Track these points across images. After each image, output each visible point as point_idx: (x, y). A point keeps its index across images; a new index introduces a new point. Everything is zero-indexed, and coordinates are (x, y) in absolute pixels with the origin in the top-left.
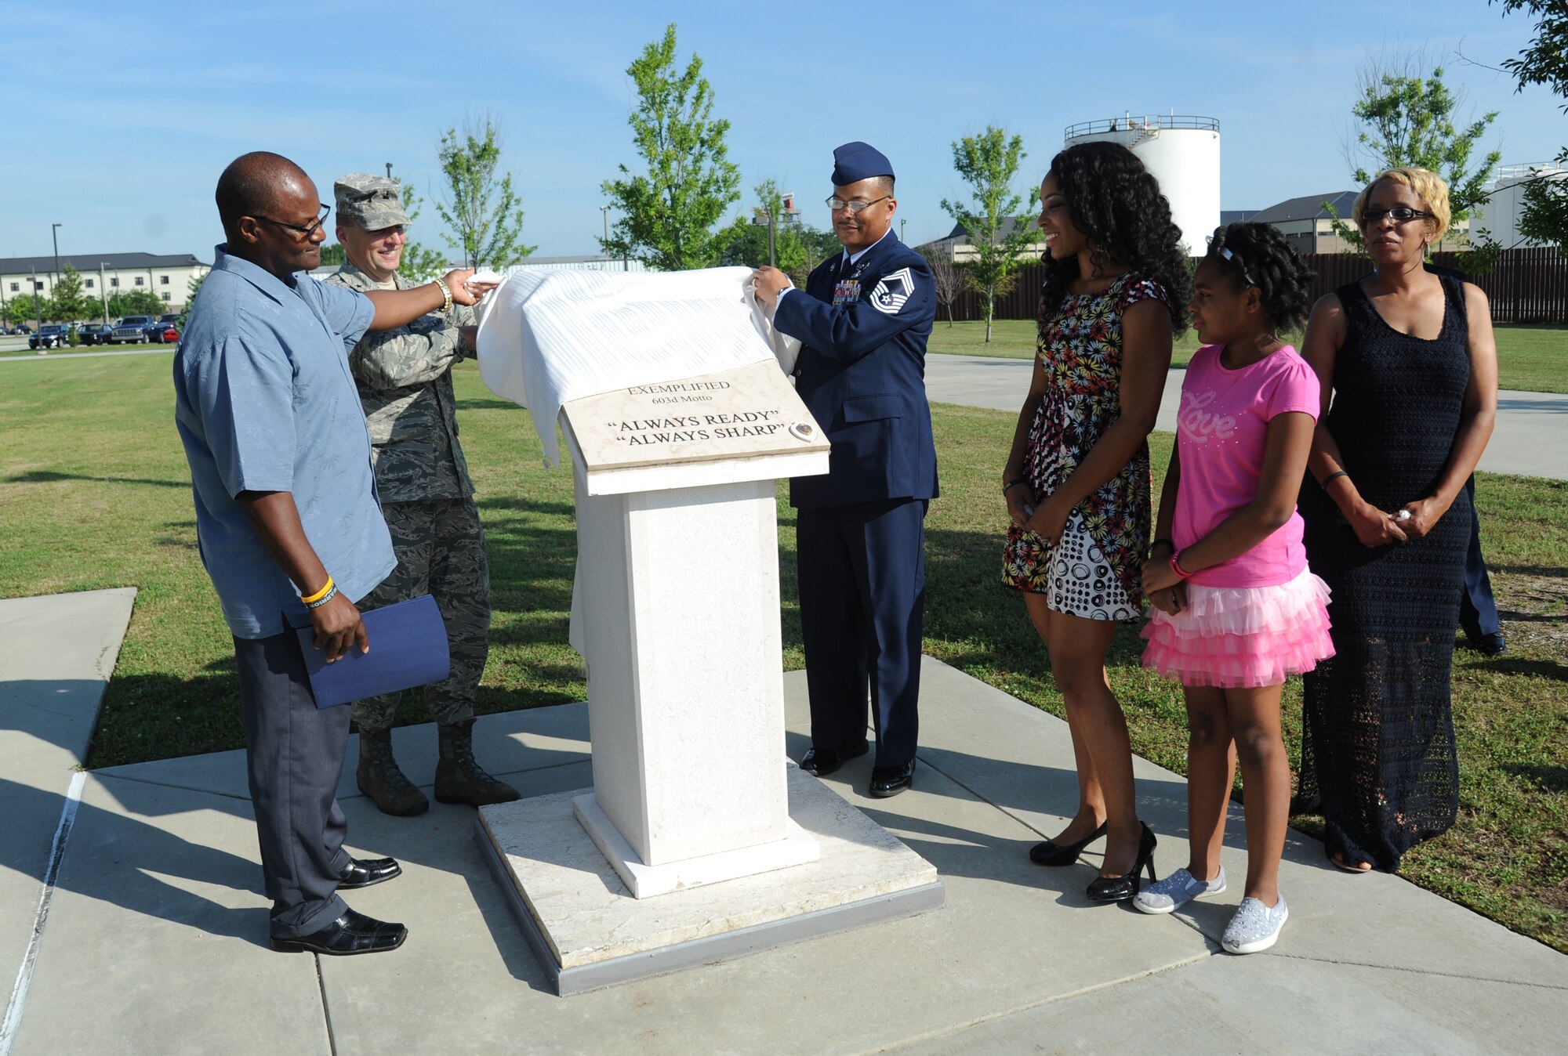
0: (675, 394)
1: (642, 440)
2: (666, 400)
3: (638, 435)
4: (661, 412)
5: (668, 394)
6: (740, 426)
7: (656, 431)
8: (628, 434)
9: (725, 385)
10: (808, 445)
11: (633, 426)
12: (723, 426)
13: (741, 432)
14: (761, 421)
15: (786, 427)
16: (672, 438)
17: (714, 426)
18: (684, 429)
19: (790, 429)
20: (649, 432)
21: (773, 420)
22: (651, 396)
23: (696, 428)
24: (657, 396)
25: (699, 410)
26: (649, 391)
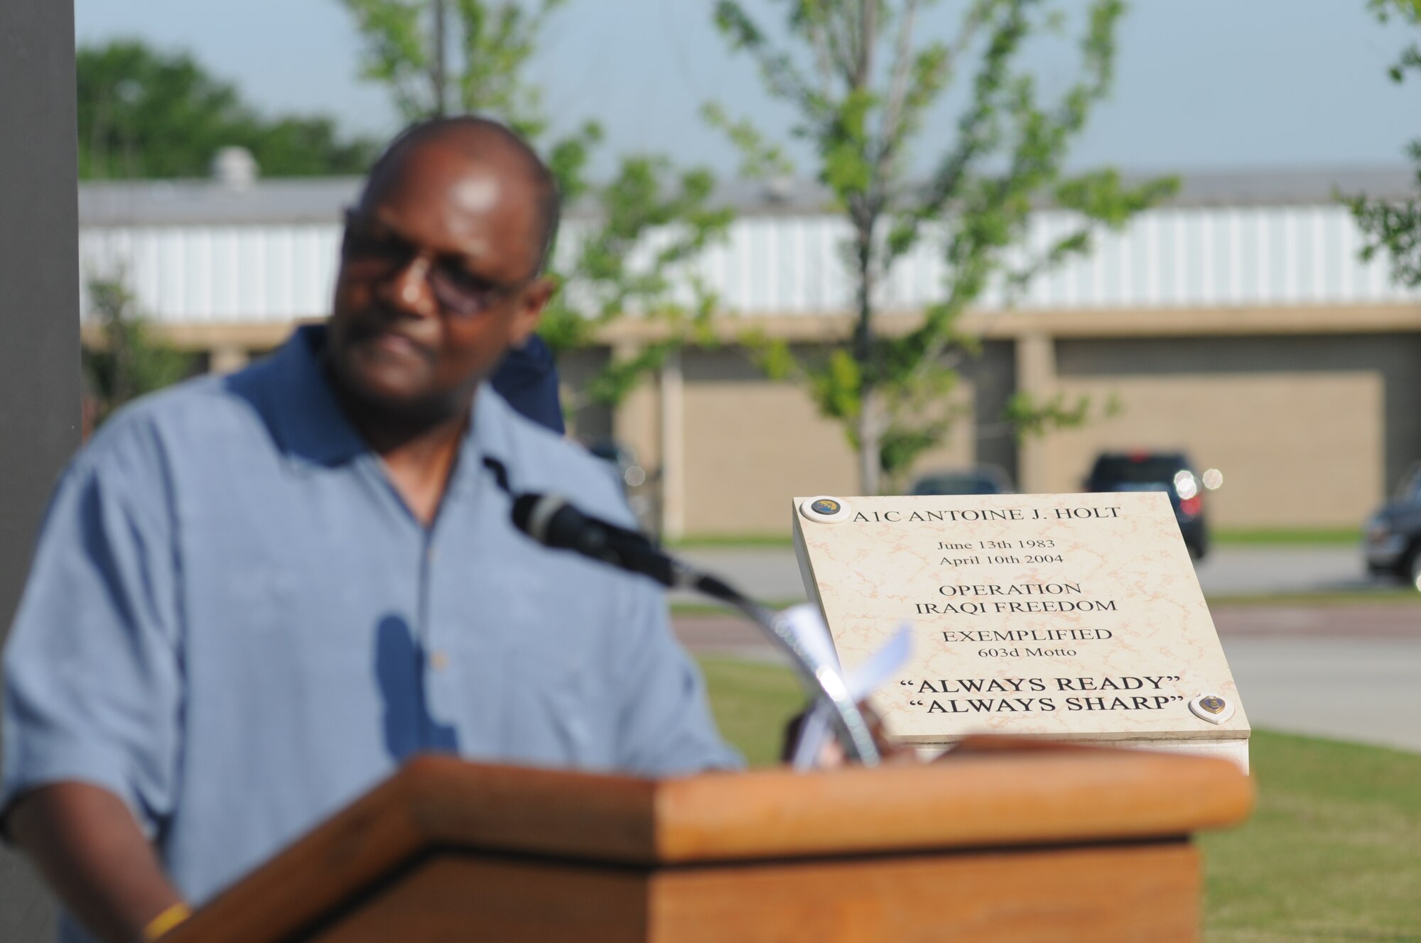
0: (1017, 644)
1: (949, 707)
2: (1001, 653)
3: (944, 699)
4: (986, 670)
5: (1008, 645)
6: (1109, 695)
7: (974, 695)
8: (928, 697)
9: (1104, 634)
10: (1213, 727)
11: (939, 687)
12: (1082, 694)
13: (1108, 704)
14: (1148, 691)
15: (1186, 701)
16: (995, 706)
17: (1068, 693)
18: (1018, 695)
19: (1189, 705)
20: (962, 697)
21: (1166, 689)
22: (979, 645)
23: (1038, 695)
24: (985, 646)
25: (1049, 670)
26: (977, 638)
